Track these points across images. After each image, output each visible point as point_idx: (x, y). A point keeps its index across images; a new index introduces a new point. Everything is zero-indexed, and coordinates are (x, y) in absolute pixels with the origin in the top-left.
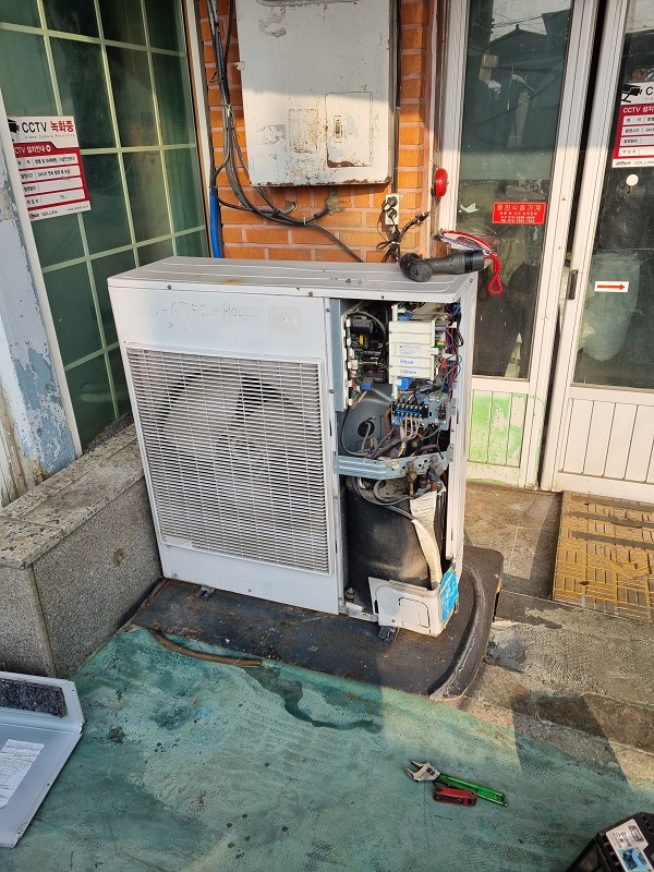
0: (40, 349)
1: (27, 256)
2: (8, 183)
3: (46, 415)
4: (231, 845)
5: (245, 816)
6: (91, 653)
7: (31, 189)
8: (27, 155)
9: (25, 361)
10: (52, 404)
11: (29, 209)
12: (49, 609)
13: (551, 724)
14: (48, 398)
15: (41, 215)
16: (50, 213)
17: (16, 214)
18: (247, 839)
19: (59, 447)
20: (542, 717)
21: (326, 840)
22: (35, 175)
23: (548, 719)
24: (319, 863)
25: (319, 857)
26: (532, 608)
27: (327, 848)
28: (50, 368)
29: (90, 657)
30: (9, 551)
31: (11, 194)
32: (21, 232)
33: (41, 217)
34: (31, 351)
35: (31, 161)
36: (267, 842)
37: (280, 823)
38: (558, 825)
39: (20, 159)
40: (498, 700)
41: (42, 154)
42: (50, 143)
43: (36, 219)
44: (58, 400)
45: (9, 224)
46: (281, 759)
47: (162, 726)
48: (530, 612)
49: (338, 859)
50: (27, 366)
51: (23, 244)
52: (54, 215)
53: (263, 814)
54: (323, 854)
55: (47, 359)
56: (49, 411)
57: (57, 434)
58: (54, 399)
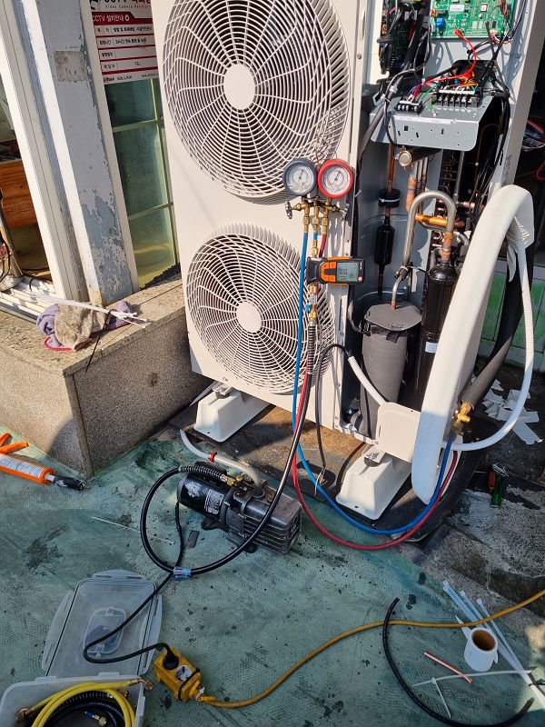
0: (106, 198)
1: (98, 115)
2: (84, 47)
3: (108, 255)
4: (188, 629)
5: (205, 608)
6: (123, 452)
7: (108, 54)
8: (106, 23)
9: (92, 207)
10: (114, 246)
11: (104, 73)
12: (87, 412)
13: (498, 595)
14: (111, 241)
15: (116, 79)
16: (124, 78)
17: (90, 76)
18: (202, 627)
19: (118, 283)
20: (491, 587)
21: (266, 646)
22: (113, 42)
23: (496, 591)
24: (254, 663)
25: (255, 658)
26: (515, 486)
27: (264, 652)
28: (114, 215)
29: (122, 455)
30: (55, 361)
31: (87, 58)
32: (94, 93)
33: (116, 81)
34: (98, 199)
35: (109, 29)
36: (216, 635)
37: (232, 621)
38: (479, 688)
39: (99, 27)
40: (452, 563)
41: (121, 23)
42: (129, 13)
43: (112, 82)
44: (120, 244)
45: (84, 84)
46: (248, 569)
47: (162, 521)
48: (510, 489)
49: (270, 664)
50: (93, 211)
51: (95, 103)
52: (128, 80)
53: (220, 610)
54: (259, 656)
55: (112, 207)
56: (111, 252)
57: (117, 271)
58: (116, 242)
